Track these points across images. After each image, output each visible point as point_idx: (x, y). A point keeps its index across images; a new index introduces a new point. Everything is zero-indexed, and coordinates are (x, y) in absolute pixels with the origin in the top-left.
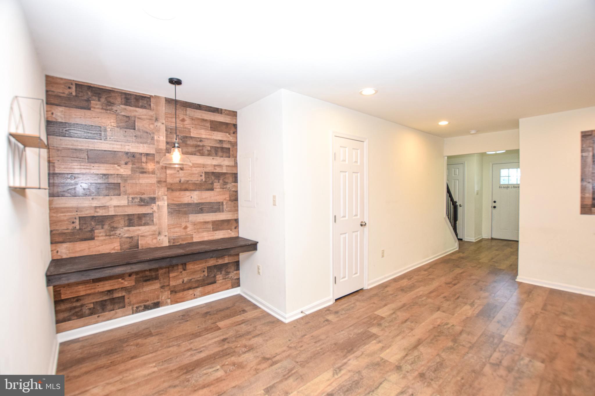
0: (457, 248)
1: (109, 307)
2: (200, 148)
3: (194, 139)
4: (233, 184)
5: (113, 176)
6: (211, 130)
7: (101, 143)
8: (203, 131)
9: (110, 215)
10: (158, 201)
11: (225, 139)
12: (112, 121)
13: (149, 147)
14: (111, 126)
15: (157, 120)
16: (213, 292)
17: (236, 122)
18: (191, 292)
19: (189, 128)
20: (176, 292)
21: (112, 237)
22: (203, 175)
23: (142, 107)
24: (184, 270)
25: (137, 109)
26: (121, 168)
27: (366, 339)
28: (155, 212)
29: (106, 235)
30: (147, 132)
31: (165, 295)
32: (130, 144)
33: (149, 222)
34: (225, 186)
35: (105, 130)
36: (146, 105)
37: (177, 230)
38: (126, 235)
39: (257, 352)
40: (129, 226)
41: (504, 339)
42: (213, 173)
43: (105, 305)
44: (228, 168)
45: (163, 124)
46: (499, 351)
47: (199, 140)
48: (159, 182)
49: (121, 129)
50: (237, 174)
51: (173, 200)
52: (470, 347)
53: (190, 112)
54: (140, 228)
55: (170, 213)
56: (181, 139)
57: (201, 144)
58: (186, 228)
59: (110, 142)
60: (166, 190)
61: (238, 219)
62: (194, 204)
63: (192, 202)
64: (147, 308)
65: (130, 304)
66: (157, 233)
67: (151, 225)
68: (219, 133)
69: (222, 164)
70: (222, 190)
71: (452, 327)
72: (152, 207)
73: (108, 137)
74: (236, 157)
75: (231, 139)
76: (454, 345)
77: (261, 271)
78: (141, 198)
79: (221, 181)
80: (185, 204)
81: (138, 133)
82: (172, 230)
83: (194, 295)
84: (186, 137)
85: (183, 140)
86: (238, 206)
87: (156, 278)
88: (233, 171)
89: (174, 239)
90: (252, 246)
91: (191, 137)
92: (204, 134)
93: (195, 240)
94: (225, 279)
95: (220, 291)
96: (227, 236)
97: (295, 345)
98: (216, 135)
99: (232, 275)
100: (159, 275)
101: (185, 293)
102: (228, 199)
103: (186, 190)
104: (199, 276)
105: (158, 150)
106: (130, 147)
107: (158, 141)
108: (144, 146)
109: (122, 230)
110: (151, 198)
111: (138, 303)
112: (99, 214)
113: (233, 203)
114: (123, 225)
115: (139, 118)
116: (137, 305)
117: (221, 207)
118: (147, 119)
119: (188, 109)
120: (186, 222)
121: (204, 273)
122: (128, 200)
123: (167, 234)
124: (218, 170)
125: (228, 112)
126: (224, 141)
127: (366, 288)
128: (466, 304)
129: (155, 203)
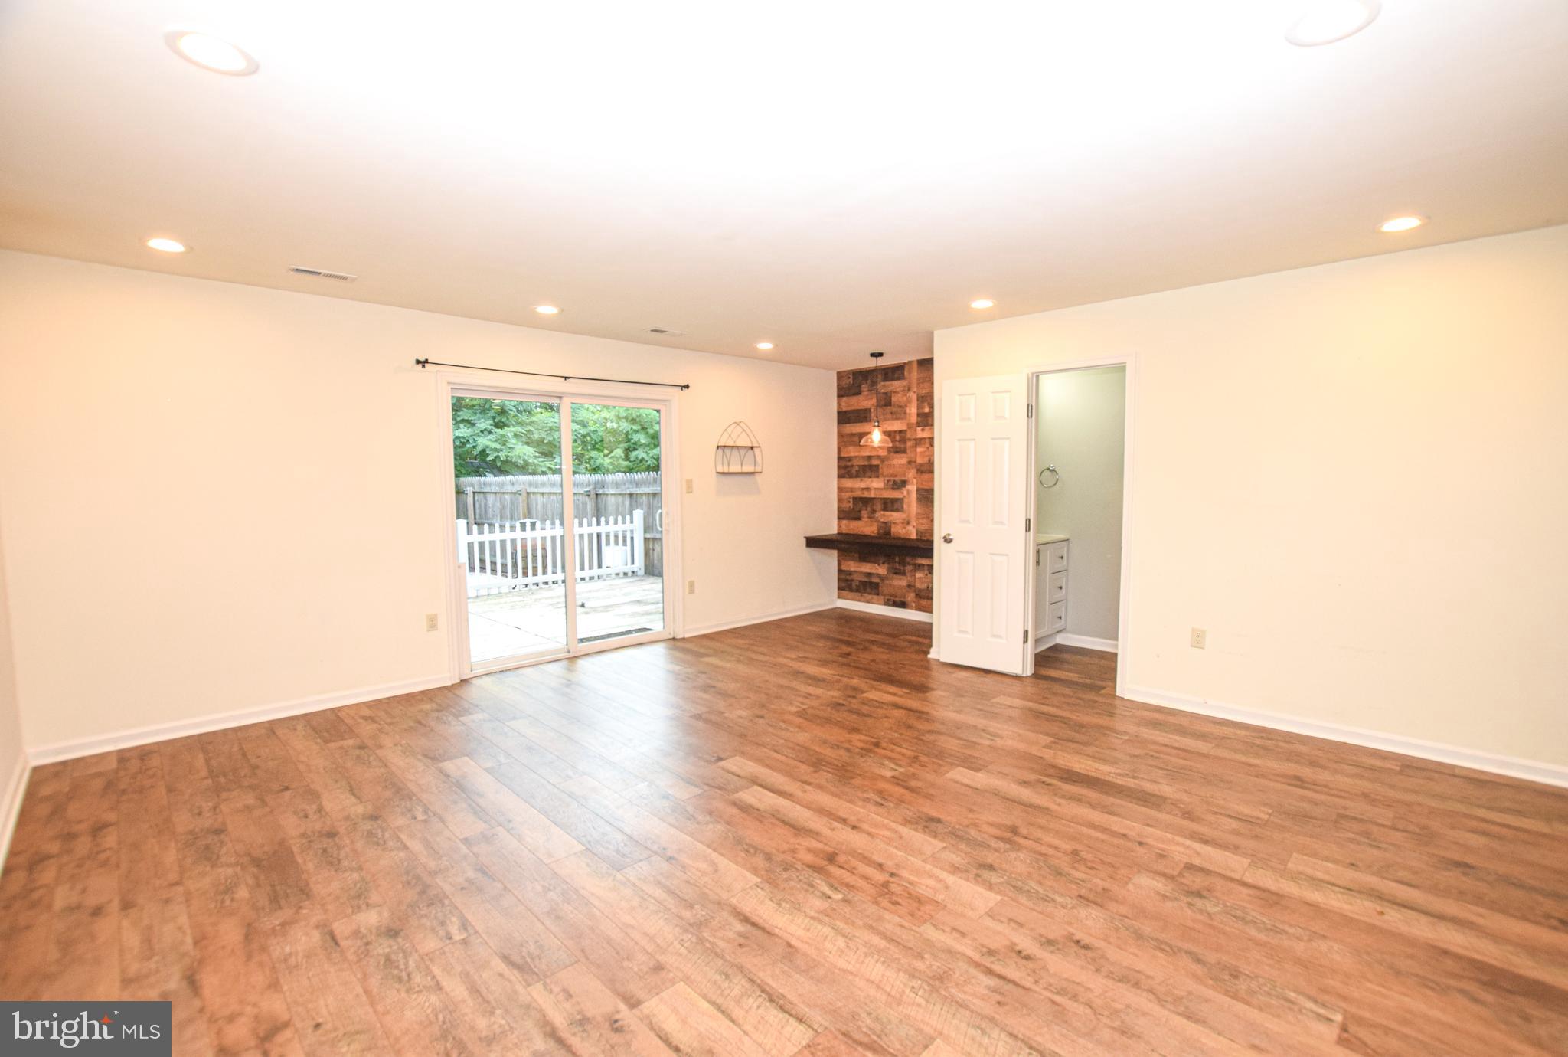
1: (869, 590)
5: (875, 458)
9: (872, 498)
10: (908, 485)
12: (875, 401)
13: (902, 423)
14: (874, 406)
15: (908, 390)
20: (922, 597)
21: (872, 520)
23: (897, 379)
25: (893, 382)
28: (905, 497)
29: (869, 517)
30: (900, 407)
31: (911, 597)
32: (887, 422)
33: (900, 508)
36: (901, 376)
37: (925, 521)
38: (882, 520)
40: (884, 510)
43: (865, 586)
45: (914, 393)
48: (909, 462)
51: (923, 484)
54: (893, 513)
55: (919, 500)
60: (916, 471)
66: (906, 521)
67: (902, 512)
72: (904, 491)
78: (894, 481)
81: (894, 409)
82: (921, 521)
87: (904, 573)
89: (921, 533)
100: (906, 570)
105: (910, 425)
106: (887, 425)
107: (910, 414)
108: (898, 423)
109: (879, 513)
110: (904, 481)
112: (865, 496)
114: (880, 509)
115: (895, 392)
118: (901, 391)
122: (885, 483)
123: (915, 524)
129: (905, 487)
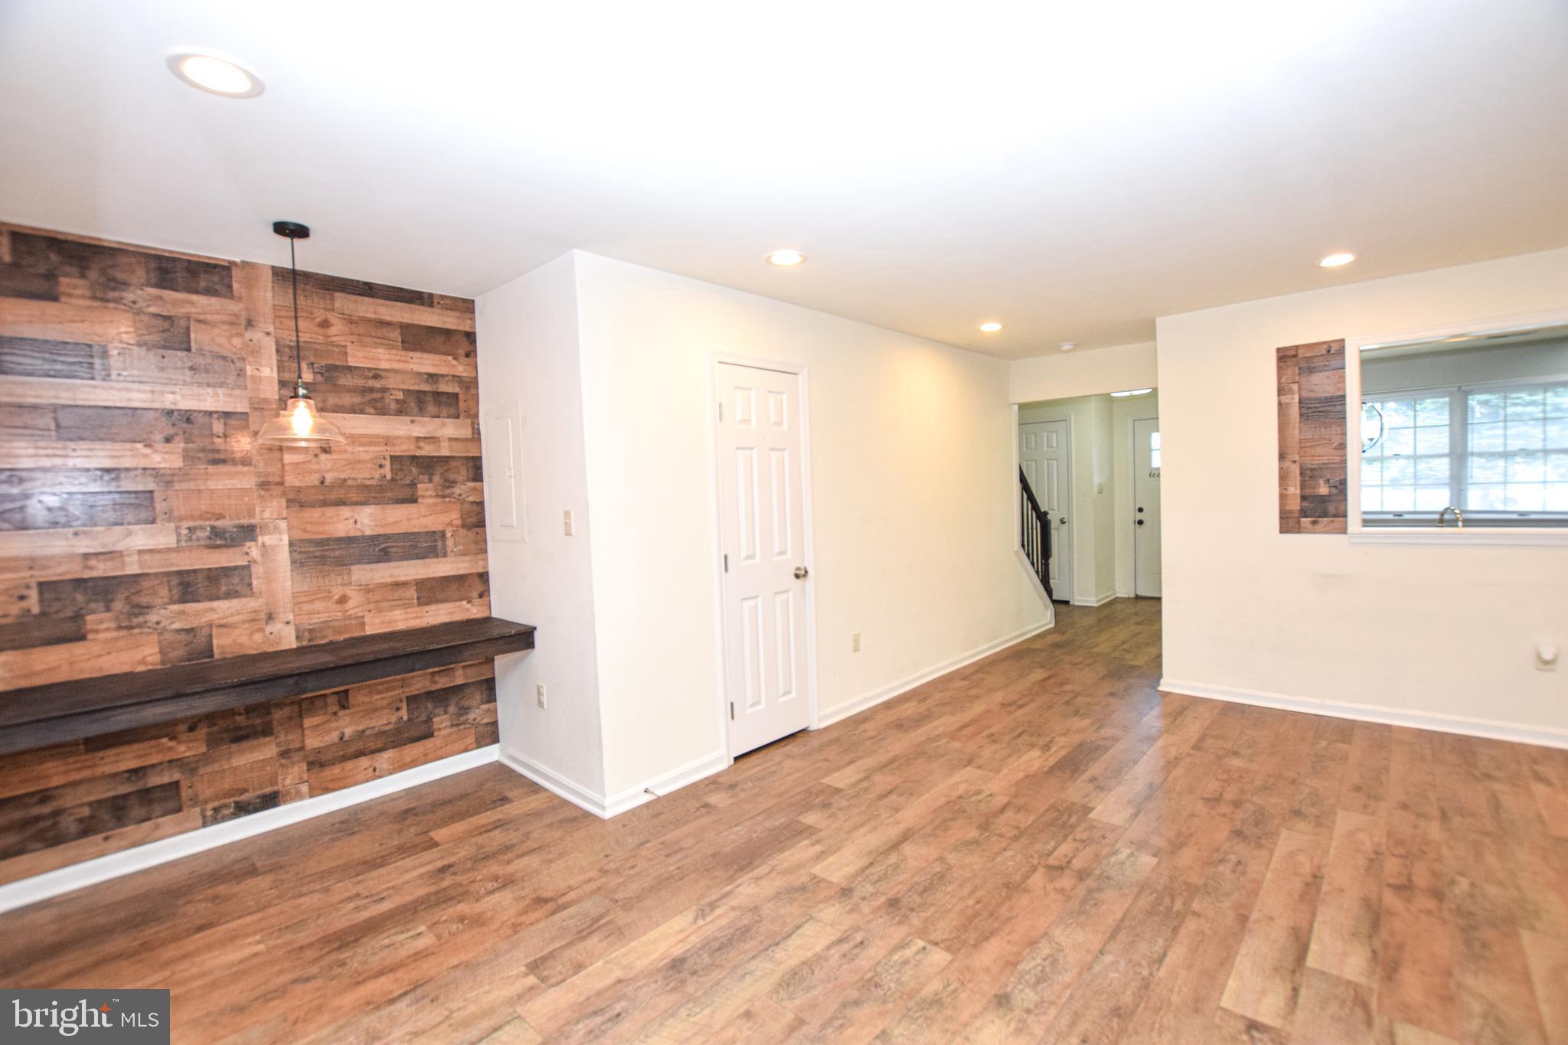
0: (1050, 622)
1: (137, 812)
2: (375, 396)
3: (356, 372)
4: (471, 484)
5: (133, 473)
6: (405, 349)
7: (95, 387)
8: (381, 350)
9: (128, 576)
10: (262, 535)
11: (443, 371)
12: (123, 329)
13: (231, 396)
14: (121, 342)
15: (250, 324)
16: (426, 759)
17: (473, 326)
18: (364, 762)
19: (343, 343)
20: (322, 765)
21: (136, 631)
22: (388, 463)
23: (209, 292)
24: (344, 707)
25: (194, 297)
26: (156, 451)
27: (788, 838)
28: (256, 562)
29: (119, 628)
30: (224, 358)
31: (293, 775)
32: (177, 389)
33: (238, 588)
34: (448, 491)
35: (105, 354)
36: (218, 287)
37: (319, 605)
38: (176, 626)
39: (523, 889)
40: (183, 600)
41: (1091, 816)
42: (414, 458)
43: (123, 808)
44: (454, 443)
45: (268, 334)
46: (1074, 840)
47: (371, 374)
48: (264, 485)
49: (149, 349)
50: (480, 458)
51: (305, 531)
52: (1015, 836)
53: (342, 301)
54: (216, 604)
55: (298, 564)
56: (322, 374)
57: (377, 384)
58: (343, 600)
59: (121, 385)
60: (284, 504)
61: (487, 573)
62: (363, 537)
63: (359, 534)
64: (243, 809)
65: (195, 801)
66: (263, 616)
67: (245, 596)
68: (425, 355)
69: (438, 434)
70: (439, 500)
71: (989, 798)
72: (245, 549)
73: (114, 373)
74: (476, 416)
75: (461, 369)
76: (980, 835)
77: (545, 699)
78: (213, 528)
79: (437, 478)
80: (340, 540)
81: (200, 361)
82: (306, 607)
83: (375, 770)
84: (336, 368)
85: (327, 374)
86: (485, 541)
87: (267, 731)
88: (469, 451)
89: (311, 631)
90: (523, 638)
91: (350, 369)
92: (383, 358)
93: (369, 631)
94: (458, 725)
95: (446, 757)
96: (458, 617)
97: (618, 864)
98: (419, 361)
99: (478, 714)
100: (275, 723)
101: (349, 765)
102: (458, 522)
103: (340, 503)
104: (384, 720)
105: (259, 403)
106: (178, 397)
107: (257, 380)
108: (218, 394)
109: (163, 611)
110: (243, 527)
111: (217, 797)
112: (95, 574)
113: (471, 534)
114: (165, 600)
115: (199, 321)
116: (216, 804)
117: (439, 544)
118: (223, 323)
119: (337, 295)
120: (343, 585)
121: (399, 714)
122: (179, 535)
123: (291, 617)
124: (427, 450)
125: (448, 301)
126: (443, 376)
127: (817, 728)
128: (1032, 746)
129: (254, 539)
